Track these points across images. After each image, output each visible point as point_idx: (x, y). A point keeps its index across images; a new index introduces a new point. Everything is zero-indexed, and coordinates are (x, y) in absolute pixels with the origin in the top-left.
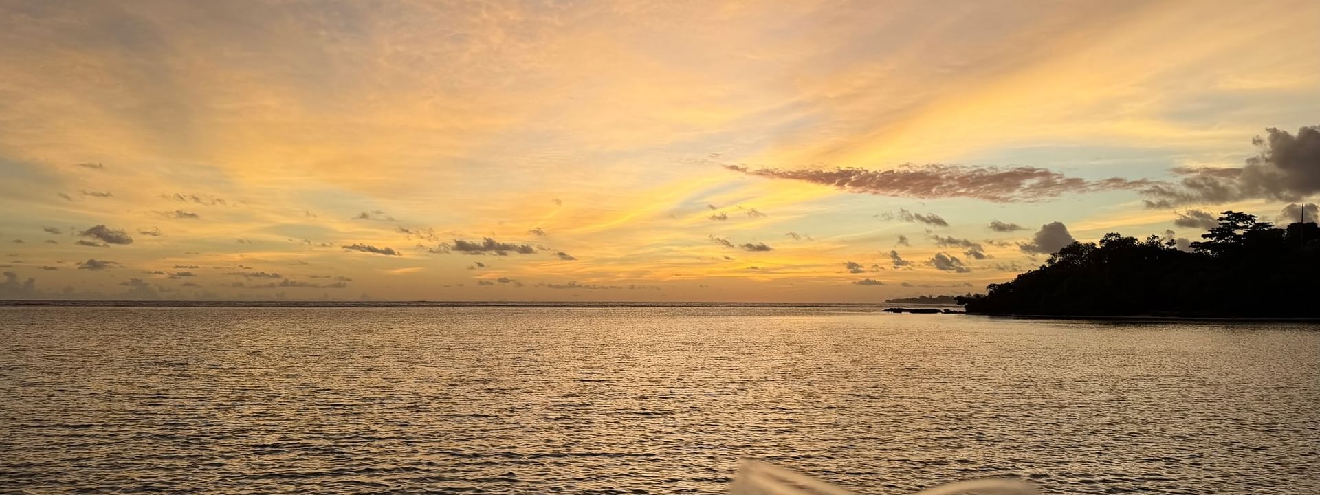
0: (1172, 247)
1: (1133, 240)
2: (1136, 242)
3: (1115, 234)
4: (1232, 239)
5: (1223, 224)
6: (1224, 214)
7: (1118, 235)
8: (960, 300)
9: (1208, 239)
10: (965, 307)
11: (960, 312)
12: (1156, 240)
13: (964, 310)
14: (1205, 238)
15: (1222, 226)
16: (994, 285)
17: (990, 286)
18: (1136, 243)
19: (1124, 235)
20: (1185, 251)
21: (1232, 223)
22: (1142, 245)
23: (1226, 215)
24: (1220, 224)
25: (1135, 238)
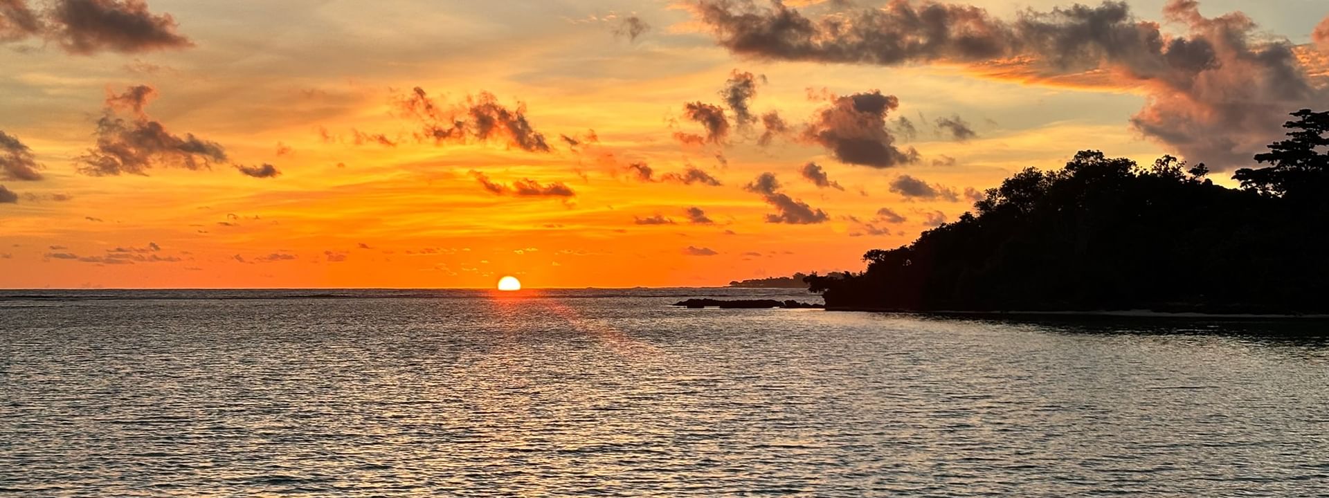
0: (1202, 179)
1: (1127, 164)
2: (1133, 168)
3: (1093, 154)
4: (1309, 164)
5: (1294, 134)
6: (1296, 115)
7: (1099, 155)
8: (814, 283)
9: (1266, 165)
10: (823, 296)
11: (816, 306)
12: (1171, 164)
13: (822, 301)
14: (1260, 162)
15: (1291, 138)
16: (878, 252)
17: (870, 255)
18: (1132, 170)
19: (1110, 156)
20: (1225, 187)
21: (1307, 132)
22: (1144, 176)
23: (1300, 119)
24: (1288, 134)
25: (1131, 159)
